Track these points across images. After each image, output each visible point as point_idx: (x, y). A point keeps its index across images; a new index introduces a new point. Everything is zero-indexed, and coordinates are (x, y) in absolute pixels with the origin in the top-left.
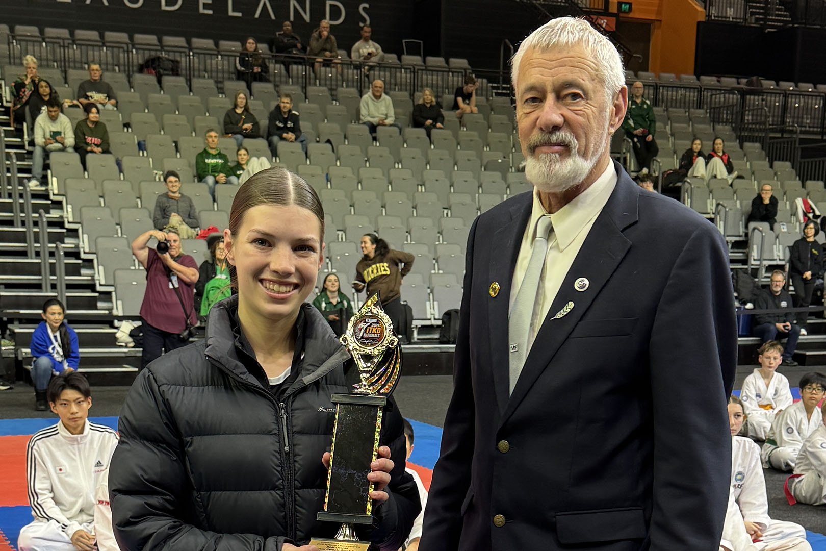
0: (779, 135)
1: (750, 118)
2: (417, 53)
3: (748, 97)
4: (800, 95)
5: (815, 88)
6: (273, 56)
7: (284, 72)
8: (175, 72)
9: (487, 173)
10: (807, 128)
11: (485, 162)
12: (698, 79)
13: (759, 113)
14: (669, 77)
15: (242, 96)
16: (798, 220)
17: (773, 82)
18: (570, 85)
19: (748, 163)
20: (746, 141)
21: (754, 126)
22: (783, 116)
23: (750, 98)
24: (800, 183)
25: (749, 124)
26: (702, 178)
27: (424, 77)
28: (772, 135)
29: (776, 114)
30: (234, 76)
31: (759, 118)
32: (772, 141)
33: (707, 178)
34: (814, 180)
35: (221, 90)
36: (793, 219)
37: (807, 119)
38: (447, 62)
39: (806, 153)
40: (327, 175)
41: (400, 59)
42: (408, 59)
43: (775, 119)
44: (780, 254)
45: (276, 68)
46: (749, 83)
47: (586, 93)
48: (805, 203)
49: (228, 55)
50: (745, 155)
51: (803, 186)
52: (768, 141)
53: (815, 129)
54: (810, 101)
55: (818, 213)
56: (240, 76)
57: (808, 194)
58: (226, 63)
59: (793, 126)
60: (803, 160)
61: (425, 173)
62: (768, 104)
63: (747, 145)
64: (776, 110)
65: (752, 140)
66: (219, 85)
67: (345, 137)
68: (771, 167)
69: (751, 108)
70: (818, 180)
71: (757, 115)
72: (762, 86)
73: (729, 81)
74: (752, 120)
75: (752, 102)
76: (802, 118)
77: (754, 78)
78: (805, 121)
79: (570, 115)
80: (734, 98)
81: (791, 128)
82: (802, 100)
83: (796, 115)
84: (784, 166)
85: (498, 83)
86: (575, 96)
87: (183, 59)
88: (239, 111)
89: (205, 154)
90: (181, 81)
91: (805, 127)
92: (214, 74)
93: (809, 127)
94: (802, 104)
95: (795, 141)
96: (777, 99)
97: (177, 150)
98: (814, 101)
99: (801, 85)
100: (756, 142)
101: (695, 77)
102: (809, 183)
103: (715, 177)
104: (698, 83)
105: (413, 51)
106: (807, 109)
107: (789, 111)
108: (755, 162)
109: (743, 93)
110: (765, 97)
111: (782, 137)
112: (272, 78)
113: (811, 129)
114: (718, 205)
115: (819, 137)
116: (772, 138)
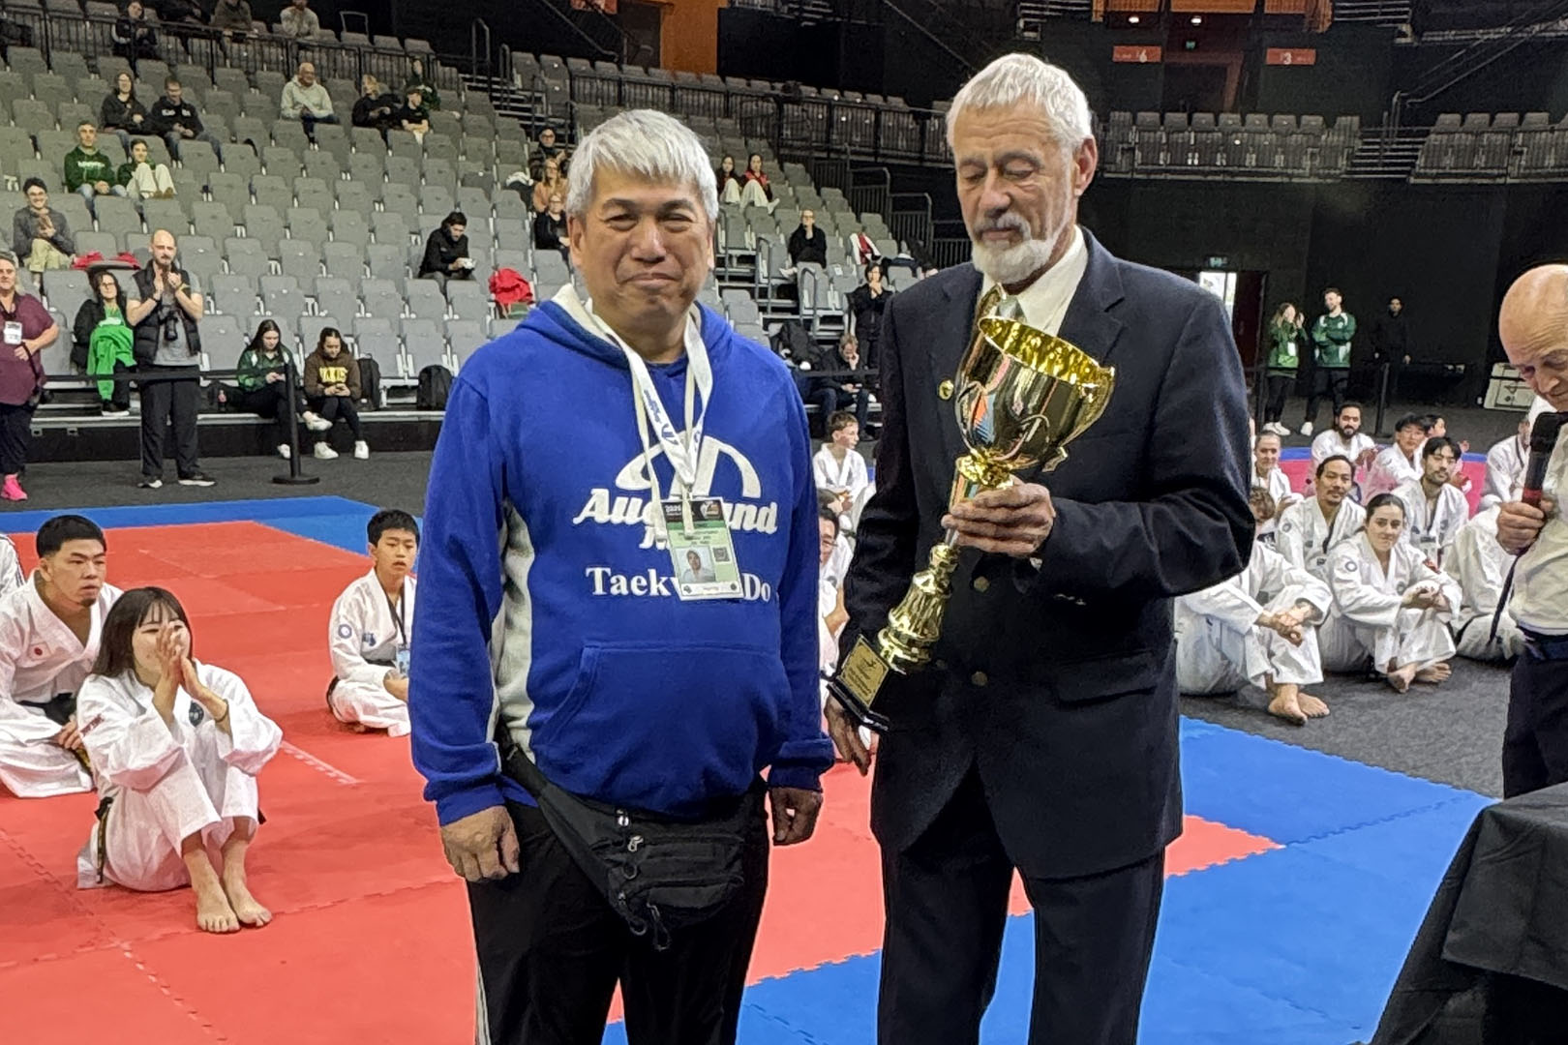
0: (824, 155)
1: (789, 132)
2: (361, 30)
3: (785, 106)
4: (847, 106)
5: (864, 98)
6: (164, 26)
7: (181, 48)
8: (26, 40)
9: (467, 189)
10: (858, 148)
11: (461, 176)
12: (724, 80)
13: (800, 127)
14: (686, 77)
15: (124, 77)
16: (854, 261)
17: (814, 89)
19: (791, 189)
20: (786, 161)
21: (794, 143)
22: (828, 133)
23: (788, 108)
24: (853, 215)
25: (788, 140)
26: (737, 206)
27: (374, 61)
28: (816, 154)
29: (820, 129)
30: (110, 51)
31: (800, 133)
32: (818, 162)
33: (743, 205)
34: (870, 212)
35: (94, 69)
36: (849, 259)
37: (857, 136)
38: (402, 44)
39: (859, 178)
40: (250, 186)
41: (338, 37)
42: (350, 37)
43: (820, 135)
44: (835, 302)
45: (168, 42)
46: (785, 89)
48: (862, 241)
49: (98, 21)
50: (786, 178)
52: (813, 162)
53: (867, 150)
54: (859, 114)
55: (877, 253)
56: (119, 50)
57: (864, 229)
58: (98, 32)
59: (841, 145)
60: (855, 187)
61: (383, 187)
62: (810, 116)
63: (788, 166)
64: (820, 124)
65: (795, 160)
66: (92, 62)
67: (271, 137)
68: (819, 194)
69: (790, 120)
70: (875, 212)
71: (797, 130)
72: (801, 93)
73: (761, 85)
74: (793, 135)
75: (790, 112)
76: (852, 134)
77: (791, 83)
78: (855, 138)
80: (769, 107)
81: (838, 147)
82: (849, 113)
83: (844, 132)
84: (834, 194)
85: (471, 73)
87: (37, 25)
88: (123, 98)
89: (77, 154)
90: (35, 53)
91: (856, 146)
92: (82, 47)
93: (860, 146)
94: (850, 118)
95: (845, 164)
96: (820, 110)
97: (36, 148)
98: (864, 115)
99: (847, 93)
100: (799, 162)
101: (718, 78)
102: (864, 216)
103: (752, 204)
104: (722, 85)
105: (355, 26)
106: (856, 125)
107: (835, 125)
108: (799, 188)
109: (780, 102)
110: (805, 107)
111: (828, 158)
112: (164, 55)
113: (862, 149)
114: (759, 240)
115: (872, 159)
116: (817, 159)
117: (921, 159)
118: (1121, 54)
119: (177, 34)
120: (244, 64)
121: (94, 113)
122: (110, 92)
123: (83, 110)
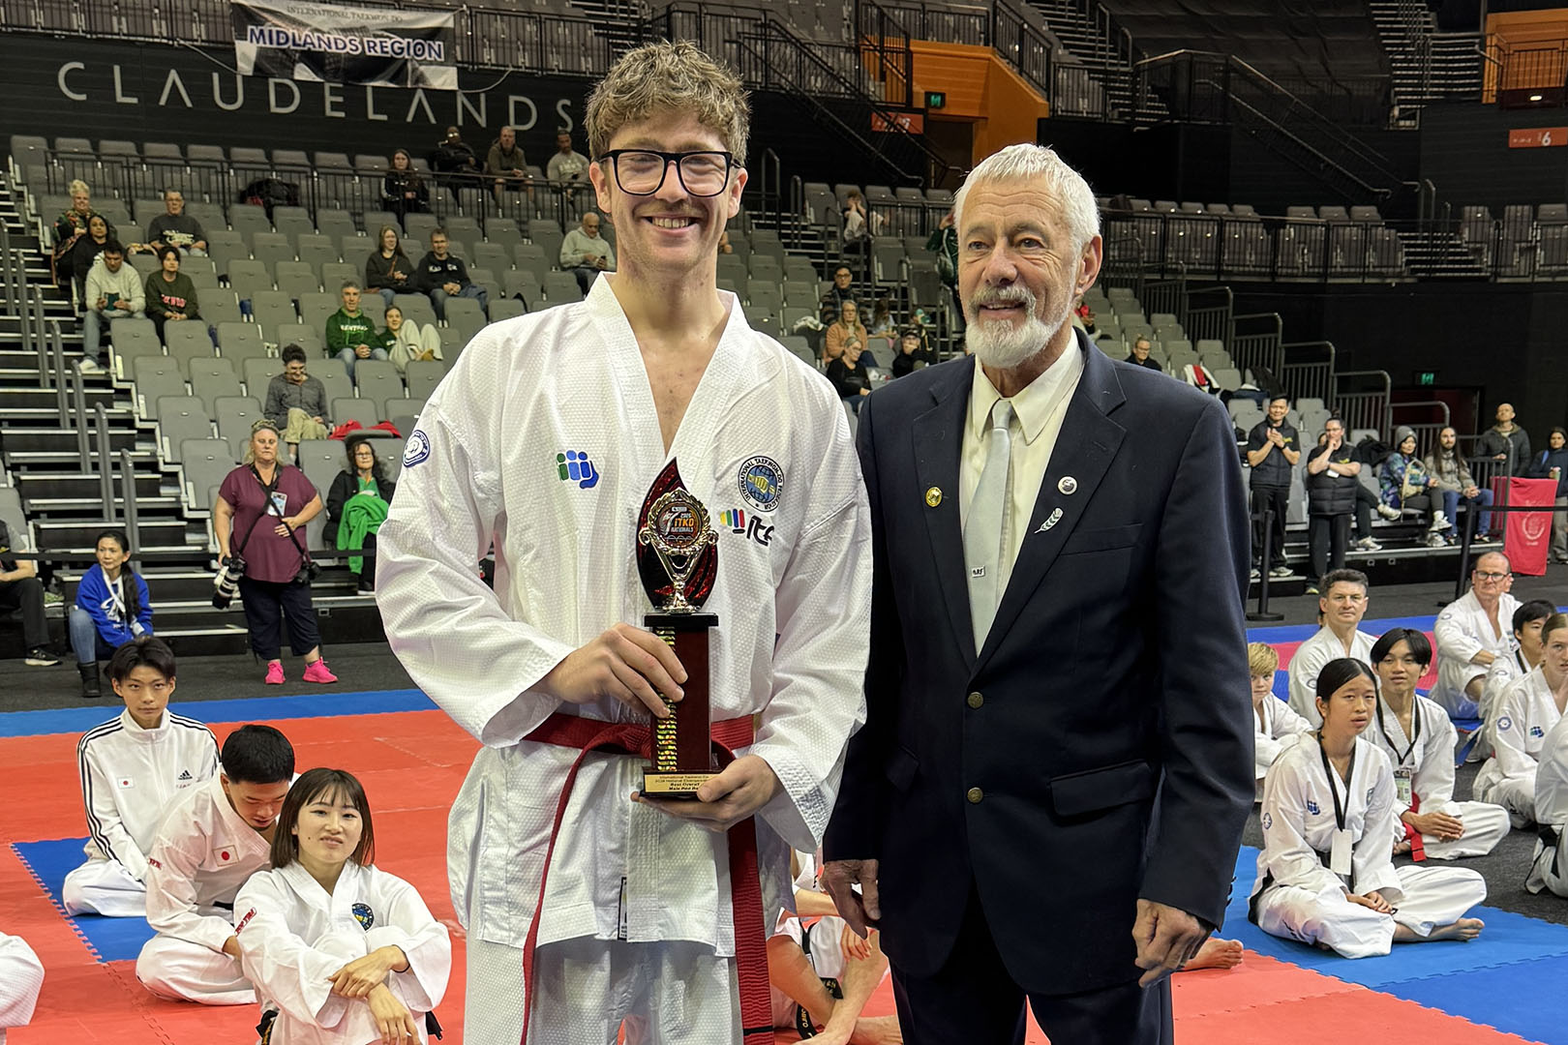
0: (1158, 277)
1: (1116, 253)
3: (1113, 223)
4: (1184, 219)
5: (1206, 208)
6: (434, 176)
8: (292, 200)
10: (1197, 267)
13: (1129, 246)
17: (1147, 202)
18: (1025, 227)
19: (1116, 318)
20: (1111, 286)
21: (1122, 265)
22: (1163, 250)
23: (1117, 225)
24: (1189, 343)
25: (1115, 261)
28: (1148, 277)
29: (1153, 246)
31: (1129, 253)
32: (1149, 285)
34: (1209, 338)
35: (360, 227)
37: (1196, 252)
39: (1197, 301)
43: (1152, 254)
46: (1114, 205)
47: (1047, 239)
48: (1198, 371)
49: (367, 176)
51: (1194, 348)
52: (1143, 285)
53: (1208, 267)
54: (1199, 228)
55: (1215, 385)
56: (386, 205)
57: (1201, 359)
58: (366, 186)
59: (1177, 263)
60: (1192, 311)
62: (1142, 233)
63: (1113, 291)
64: (1153, 241)
65: (1122, 284)
66: (358, 219)
67: (543, 291)
68: (1149, 321)
69: (1118, 239)
70: (1215, 338)
71: (1126, 249)
72: (1131, 208)
74: (1119, 256)
75: (1118, 230)
76: (1190, 251)
77: (1120, 197)
78: (1193, 255)
79: (1026, 265)
81: (1174, 266)
82: (1188, 226)
83: (1181, 248)
84: (1166, 321)
86: (1030, 242)
87: (303, 182)
88: (388, 255)
89: (340, 317)
90: (301, 213)
91: (1194, 264)
92: (349, 204)
93: (1200, 264)
94: (1188, 233)
95: (1181, 285)
96: (1153, 226)
97: (298, 312)
98: (1205, 228)
99: (1186, 204)
100: (1126, 287)
102: (1203, 344)
106: (1196, 239)
107: (1170, 242)
108: (1126, 316)
110: (1136, 223)
111: (1162, 280)
113: (1203, 267)
115: (1214, 278)
116: (1148, 281)
117: (1274, 274)
118: (1519, 139)
119: (449, 185)
120: (516, 212)
121: (358, 273)
122: (375, 249)
123: (348, 269)
